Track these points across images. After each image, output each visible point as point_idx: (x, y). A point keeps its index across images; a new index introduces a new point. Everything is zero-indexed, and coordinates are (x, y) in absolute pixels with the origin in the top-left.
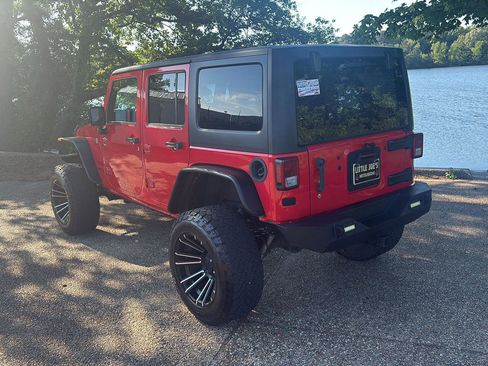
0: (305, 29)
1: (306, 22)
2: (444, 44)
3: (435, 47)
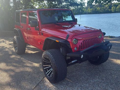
0: (78, 3)
1: (78, 1)
2: (115, 7)
3: (112, 8)
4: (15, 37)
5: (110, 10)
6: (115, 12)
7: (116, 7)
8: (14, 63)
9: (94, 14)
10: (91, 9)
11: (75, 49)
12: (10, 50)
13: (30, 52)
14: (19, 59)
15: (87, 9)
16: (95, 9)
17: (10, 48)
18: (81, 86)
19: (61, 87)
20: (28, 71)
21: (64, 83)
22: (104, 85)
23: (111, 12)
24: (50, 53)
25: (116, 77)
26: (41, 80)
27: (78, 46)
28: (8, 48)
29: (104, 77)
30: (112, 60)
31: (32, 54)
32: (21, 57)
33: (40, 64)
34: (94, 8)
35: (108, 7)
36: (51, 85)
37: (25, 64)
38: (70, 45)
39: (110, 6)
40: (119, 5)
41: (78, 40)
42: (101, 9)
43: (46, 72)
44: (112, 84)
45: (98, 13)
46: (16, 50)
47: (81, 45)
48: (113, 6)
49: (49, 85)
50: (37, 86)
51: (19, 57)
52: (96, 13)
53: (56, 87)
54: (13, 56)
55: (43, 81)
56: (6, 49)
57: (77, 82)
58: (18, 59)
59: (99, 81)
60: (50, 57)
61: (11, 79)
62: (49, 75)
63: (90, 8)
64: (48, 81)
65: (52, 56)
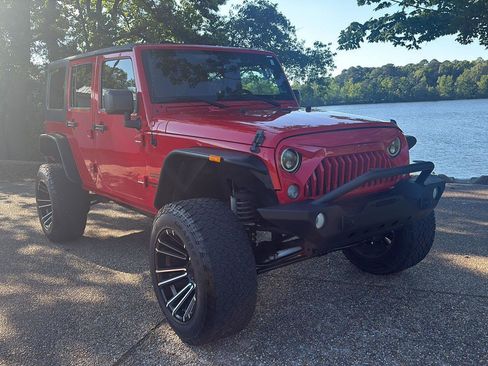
0: (304, 52)
1: (305, 46)
2: (450, 77)
3: (441, 80)
4: (44, 170)
5: (430, 89)
6: (452, 96)
7: (454, 79)
8: (33, 271)
9: (371, 102)
10: (358, 85)
11: (292, 191)
12: (22, 227)
13: (105, 232)
14: (55, 257)
15: (342, 85)
16: (375, 85)
17: (24, 218)
18: (319, 357)
19: (232, 360)
20: (89, 303)
21: (244, 344)
22: (419, 349)
23: (435, 97)
24: (182, 213)
25: (468, 318)
26: (146, 336)
27: (304, 181)
28: (15, 221)
29: (417, 319)
30: (450, 256)
31: (111, 239)
32: (68, 250)
33: (145, 277)
34: (368, 83)
35: (424, 79)
36: (186, 354)
37: (81, 277)
38: (266, 173)
39: (432, 72)
40: (466, 71)
41: (302, 155)
42: (395, 86)
43: (168, 300)
44: (450, 347)
45: (387, 101)
46: (47, 224)
47: (315, 178)
48: (441, 75)
49: (178, 353)
50: (126, 356)
51: (56, 252)
52: (378, 101)
53: (209, 360)
54: (32, 249)
55: (152, 338)
56: (6, 223)
57: (303, 341)
58: (50, 259)
59: (395, 337)
60: (185, 229)
61: (14, 333)
62: (181, 312)
63: (355, 81)
64: (177, 339)
65: (190, 222)
